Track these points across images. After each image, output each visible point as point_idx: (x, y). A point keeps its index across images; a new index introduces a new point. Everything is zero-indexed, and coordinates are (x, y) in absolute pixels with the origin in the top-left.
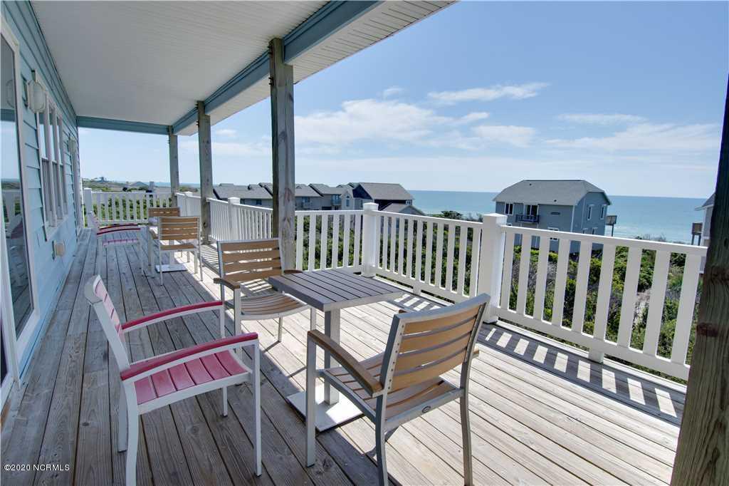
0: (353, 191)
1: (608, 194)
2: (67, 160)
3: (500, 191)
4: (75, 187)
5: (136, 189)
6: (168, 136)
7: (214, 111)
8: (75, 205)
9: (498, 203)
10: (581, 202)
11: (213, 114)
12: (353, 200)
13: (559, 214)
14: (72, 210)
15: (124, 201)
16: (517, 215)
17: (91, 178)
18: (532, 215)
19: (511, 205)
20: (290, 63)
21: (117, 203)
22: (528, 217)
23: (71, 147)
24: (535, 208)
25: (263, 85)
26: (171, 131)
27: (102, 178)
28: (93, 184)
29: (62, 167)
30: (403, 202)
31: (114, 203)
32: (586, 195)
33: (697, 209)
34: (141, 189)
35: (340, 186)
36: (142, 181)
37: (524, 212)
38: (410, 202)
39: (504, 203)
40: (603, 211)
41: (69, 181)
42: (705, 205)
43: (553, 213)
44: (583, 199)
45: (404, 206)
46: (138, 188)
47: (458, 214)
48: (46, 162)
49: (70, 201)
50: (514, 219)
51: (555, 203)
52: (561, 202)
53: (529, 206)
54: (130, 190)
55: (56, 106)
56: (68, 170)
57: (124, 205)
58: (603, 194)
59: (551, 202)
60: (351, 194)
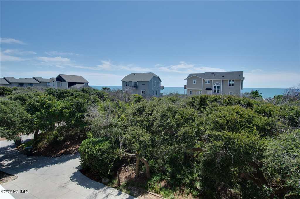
0: (56, 78)
9: (123, 82)
10: (151, 80)
12: (56, 82)
13: (144, 85)
16: (130, 86)
18: (136, 86)
19: (128, 82)
24: (136, 83)
32: (153, 78)
37: (133, 85)
38: (87, 83)
40: (159, 84)
51: (143, 81)
58: (158, 77)
60: (55, 80)
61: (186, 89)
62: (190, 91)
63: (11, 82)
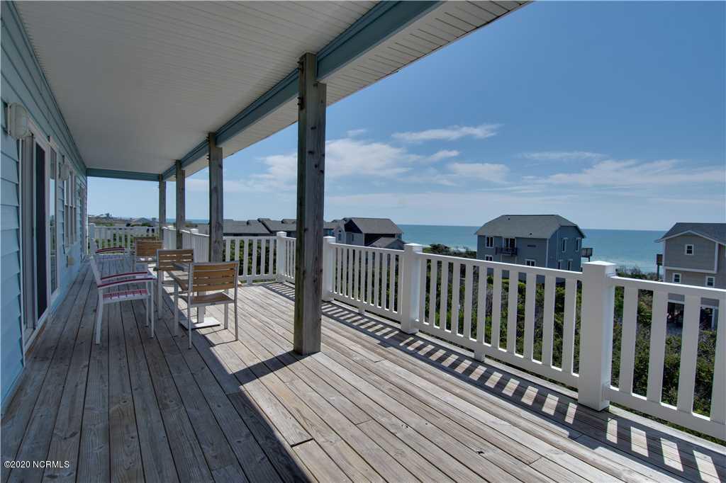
0: (345, 225)
1: (581, 227)
2: (78, 202)
3: (482, 225)
4: (82, 223)
5: (139, 225)
6: (158, 182)
7: (188, 167)
8: (82, 236)
9: (479, 236)
10: (554, 235)
11: (187, 169)
12: (344, 234)
13: (535, 246)
14: (79, 239)
15: (126, 236)
16: (497, 248)
17: (97, 214)
18: (510, 249)
19: (492, 238)
20: (220, 146)
21: (120, 238)
22: (507, 250)
23: (82, 194)
24: (512, 241)
25: (204, 159)
26: (161, 178)
27: (108, 215)
28: (98, 221)
29: (75, 208)
30: (392, 236)
31: (118, 238)
32: (560, 229)
33: (657, 241)
34: (144, 225)
35: (335, 221)
36: (146, 217)
37: (504, 245)
38: (400, 236)
39: (484, 236)
40: (578, 244)
41: (78, 218)
42: (665, 236)
43: (529, 246)
44: (556, 232)
45: (393, 240)
46: (141, 224)
47: (446, 247)
48: (67, 207)
49: (79, 233)
50: (495, 251)
51: (530, 237)
52: (535, 235)
53: (507, 240)
54: (132, 226)
55: (74, 170)
56: (78, 211)
57: (126, 240)
58: (576, 228)
59: (526, 235)
60: (343, 228)
62: (674, 274)
63: (272, 229)
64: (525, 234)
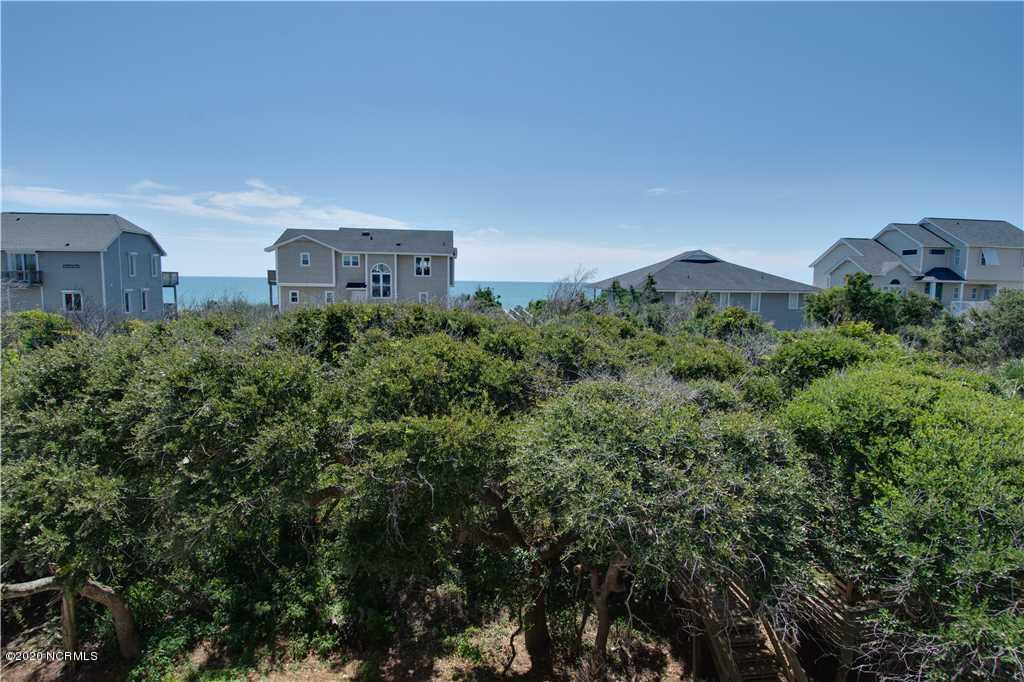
10: (112, 247)
13: (78, 266)
22: (20, 275)
24: (29, 257)
32: (121, 237)
40: (154, 263)
42: (278, 242)
43: (67, 266)
51: (67, 249)
52: (78, 246)
53: (18, 256)
58: (149, 237)
59: (60, 247)
61: (275, 284)
62: (291, 292)
64: (56, 244)
